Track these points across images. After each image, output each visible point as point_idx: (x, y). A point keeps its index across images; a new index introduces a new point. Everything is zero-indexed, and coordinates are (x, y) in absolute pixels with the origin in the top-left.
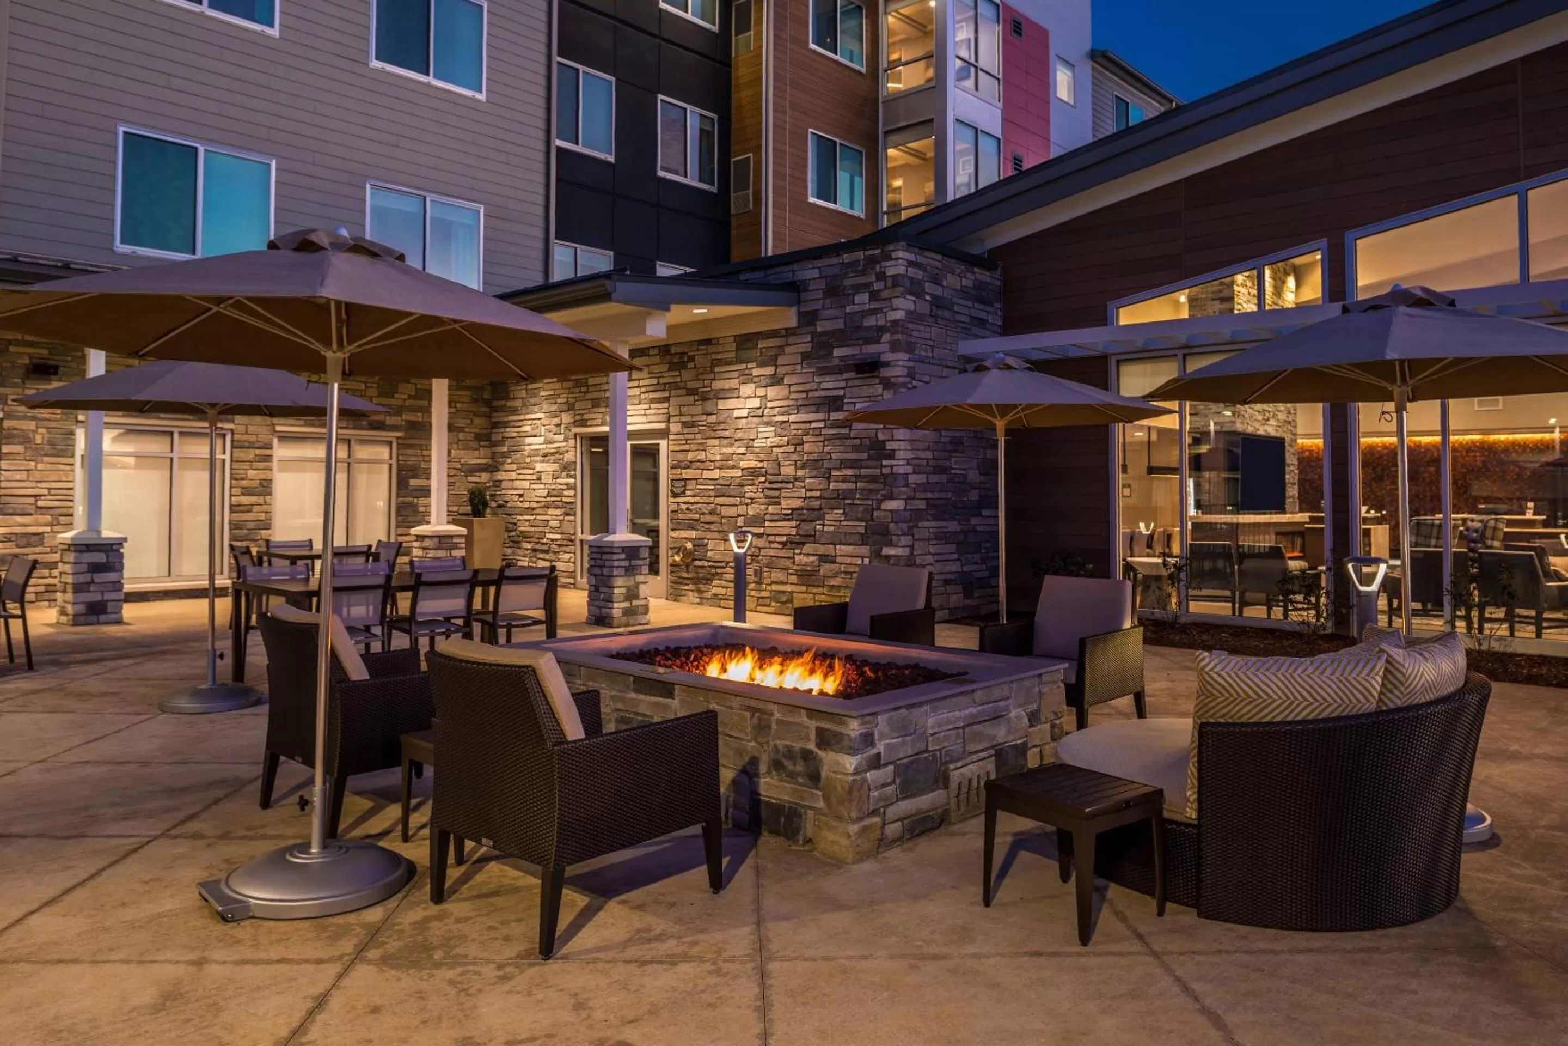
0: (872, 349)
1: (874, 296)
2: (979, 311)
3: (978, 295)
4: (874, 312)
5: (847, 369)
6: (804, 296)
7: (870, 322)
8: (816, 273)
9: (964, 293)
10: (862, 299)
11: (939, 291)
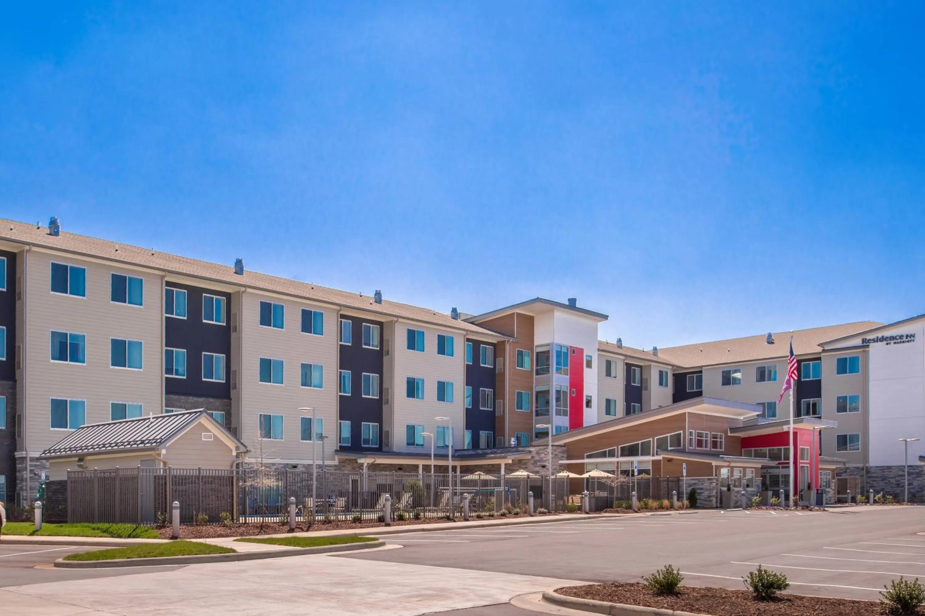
0: (544, 463)
1: (545, 455)
2: (562, 455)
3: (563, 452)
4: (545, 457)
5: (540, 466)
6: (532, 453)
7: (544, 459)
8: (534, 450)
9: (560, 452)
10: (543, 455)
11: (556, 453)
